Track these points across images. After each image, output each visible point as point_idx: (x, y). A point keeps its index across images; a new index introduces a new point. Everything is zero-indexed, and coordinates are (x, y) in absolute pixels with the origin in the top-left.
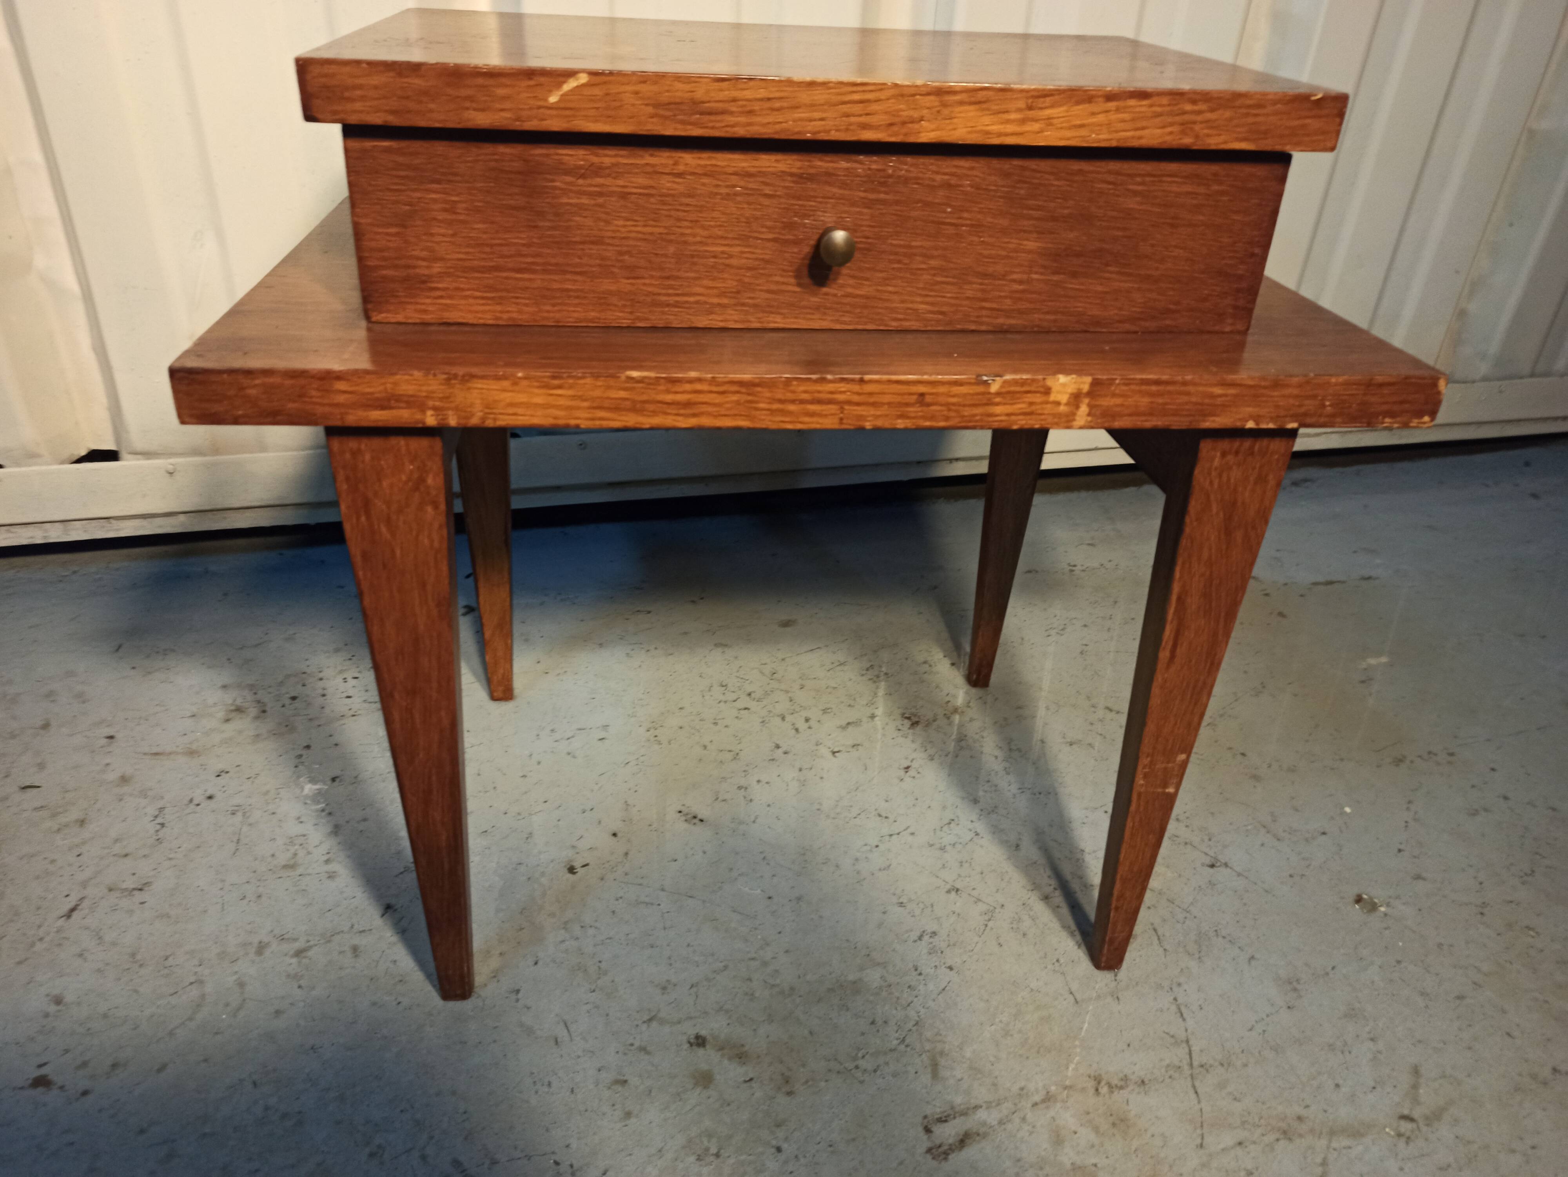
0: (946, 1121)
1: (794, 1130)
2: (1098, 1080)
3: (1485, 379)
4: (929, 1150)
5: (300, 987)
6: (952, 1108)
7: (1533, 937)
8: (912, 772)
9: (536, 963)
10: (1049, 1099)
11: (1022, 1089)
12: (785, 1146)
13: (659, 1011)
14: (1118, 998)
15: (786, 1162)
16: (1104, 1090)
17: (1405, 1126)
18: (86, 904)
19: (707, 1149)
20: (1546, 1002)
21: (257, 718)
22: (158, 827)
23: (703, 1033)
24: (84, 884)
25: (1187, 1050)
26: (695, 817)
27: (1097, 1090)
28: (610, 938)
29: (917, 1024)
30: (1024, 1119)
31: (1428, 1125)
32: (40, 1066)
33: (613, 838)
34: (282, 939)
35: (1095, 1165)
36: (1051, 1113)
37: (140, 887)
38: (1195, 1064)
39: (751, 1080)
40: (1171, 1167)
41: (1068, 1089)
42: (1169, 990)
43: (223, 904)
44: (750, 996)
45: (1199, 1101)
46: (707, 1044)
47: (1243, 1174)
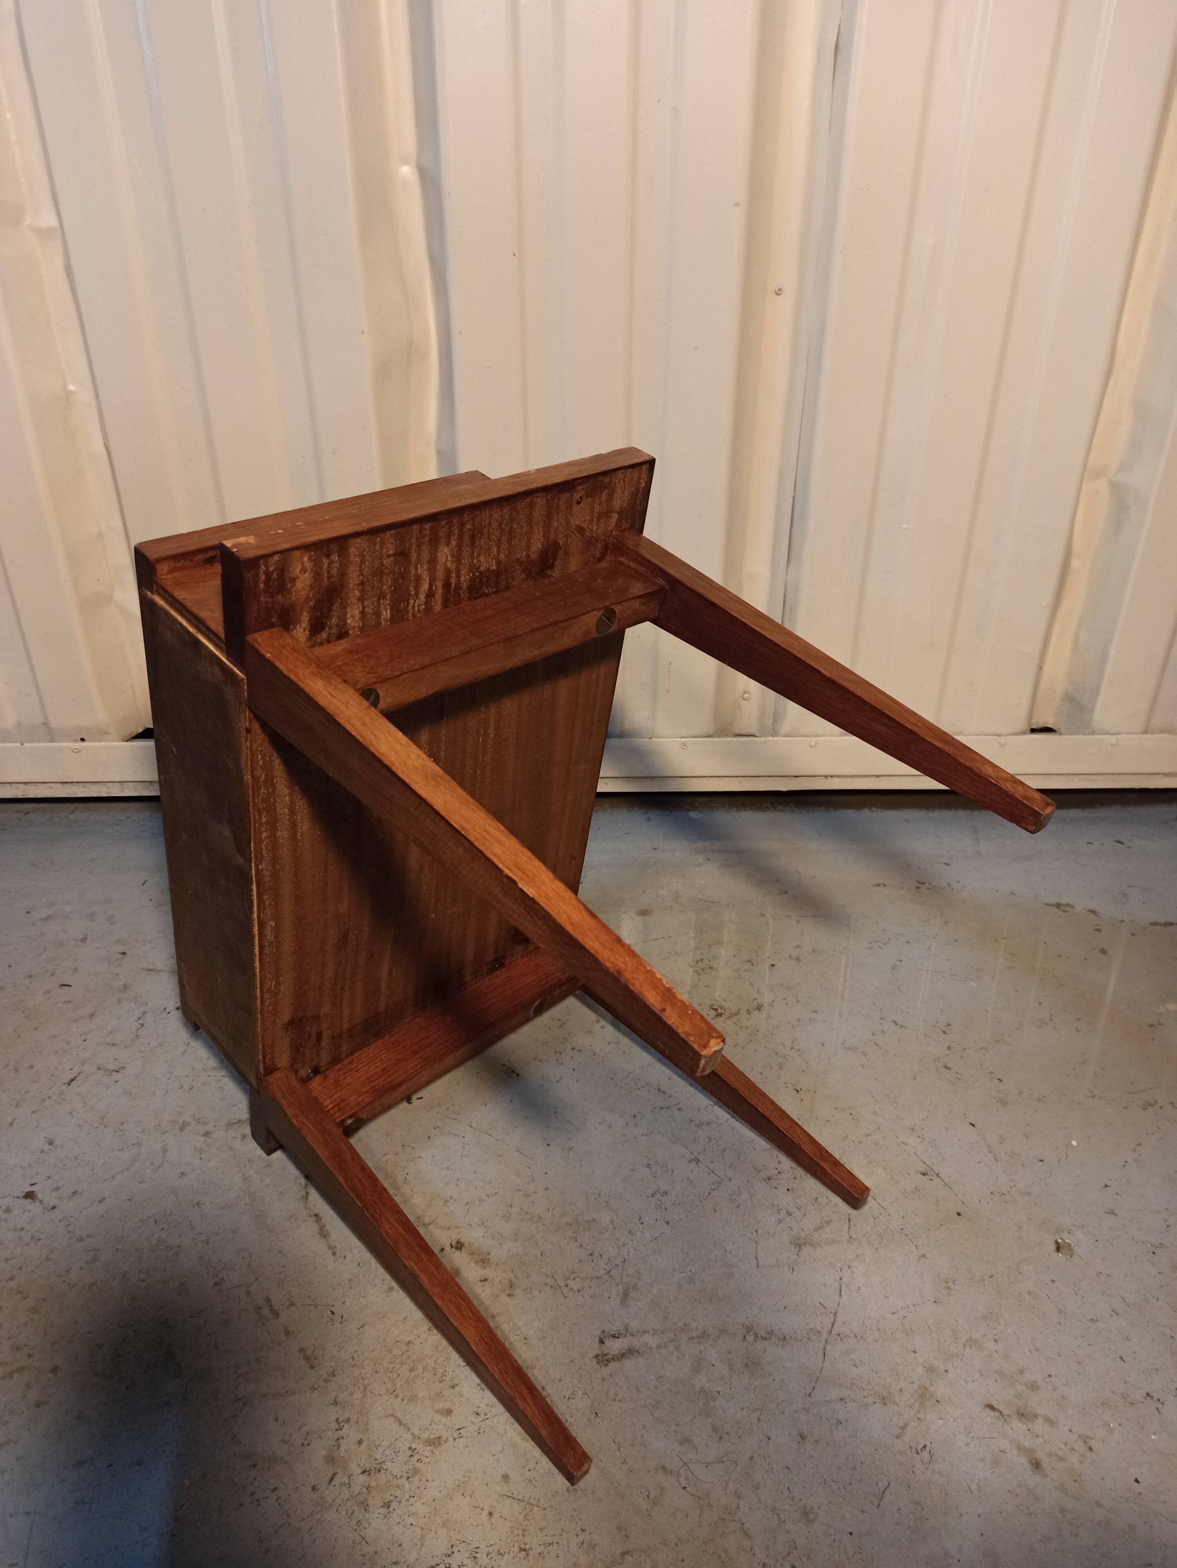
0: (618, 1338)
2: (749, 1329)
4: (597, 1356)
5: (201, 1158)
6: (627, 1328)
10: (704, 1336)
11: (685, 1325)
13: (437, 1218)
14: (793, 1269)
16: (750, 1338)
17: (989, 1414)
18: (82, 1076)
22: (140, 1026)
23: (463, 1240)
24: (83, 1063)
25: (832, 1320)
26: (513, 1072)
27: (745, 1337)
28: (419, 1158)
29: (624, 1261)
30: (678, 1348)
32: (31, 1185)
34: (199, 1121)
35: (718, 1393)
36: (701, 1348)
37: (117, 1070)
38: (834, 1332)
39: (486, 1280)
40: (778, 1405)
41: (723, 1331)
42: (839, 1270)
43: (167, 1090)
44: (508, 1218)
45: (823, 1362)
46: (463, 1248)
47: (833, 1422)
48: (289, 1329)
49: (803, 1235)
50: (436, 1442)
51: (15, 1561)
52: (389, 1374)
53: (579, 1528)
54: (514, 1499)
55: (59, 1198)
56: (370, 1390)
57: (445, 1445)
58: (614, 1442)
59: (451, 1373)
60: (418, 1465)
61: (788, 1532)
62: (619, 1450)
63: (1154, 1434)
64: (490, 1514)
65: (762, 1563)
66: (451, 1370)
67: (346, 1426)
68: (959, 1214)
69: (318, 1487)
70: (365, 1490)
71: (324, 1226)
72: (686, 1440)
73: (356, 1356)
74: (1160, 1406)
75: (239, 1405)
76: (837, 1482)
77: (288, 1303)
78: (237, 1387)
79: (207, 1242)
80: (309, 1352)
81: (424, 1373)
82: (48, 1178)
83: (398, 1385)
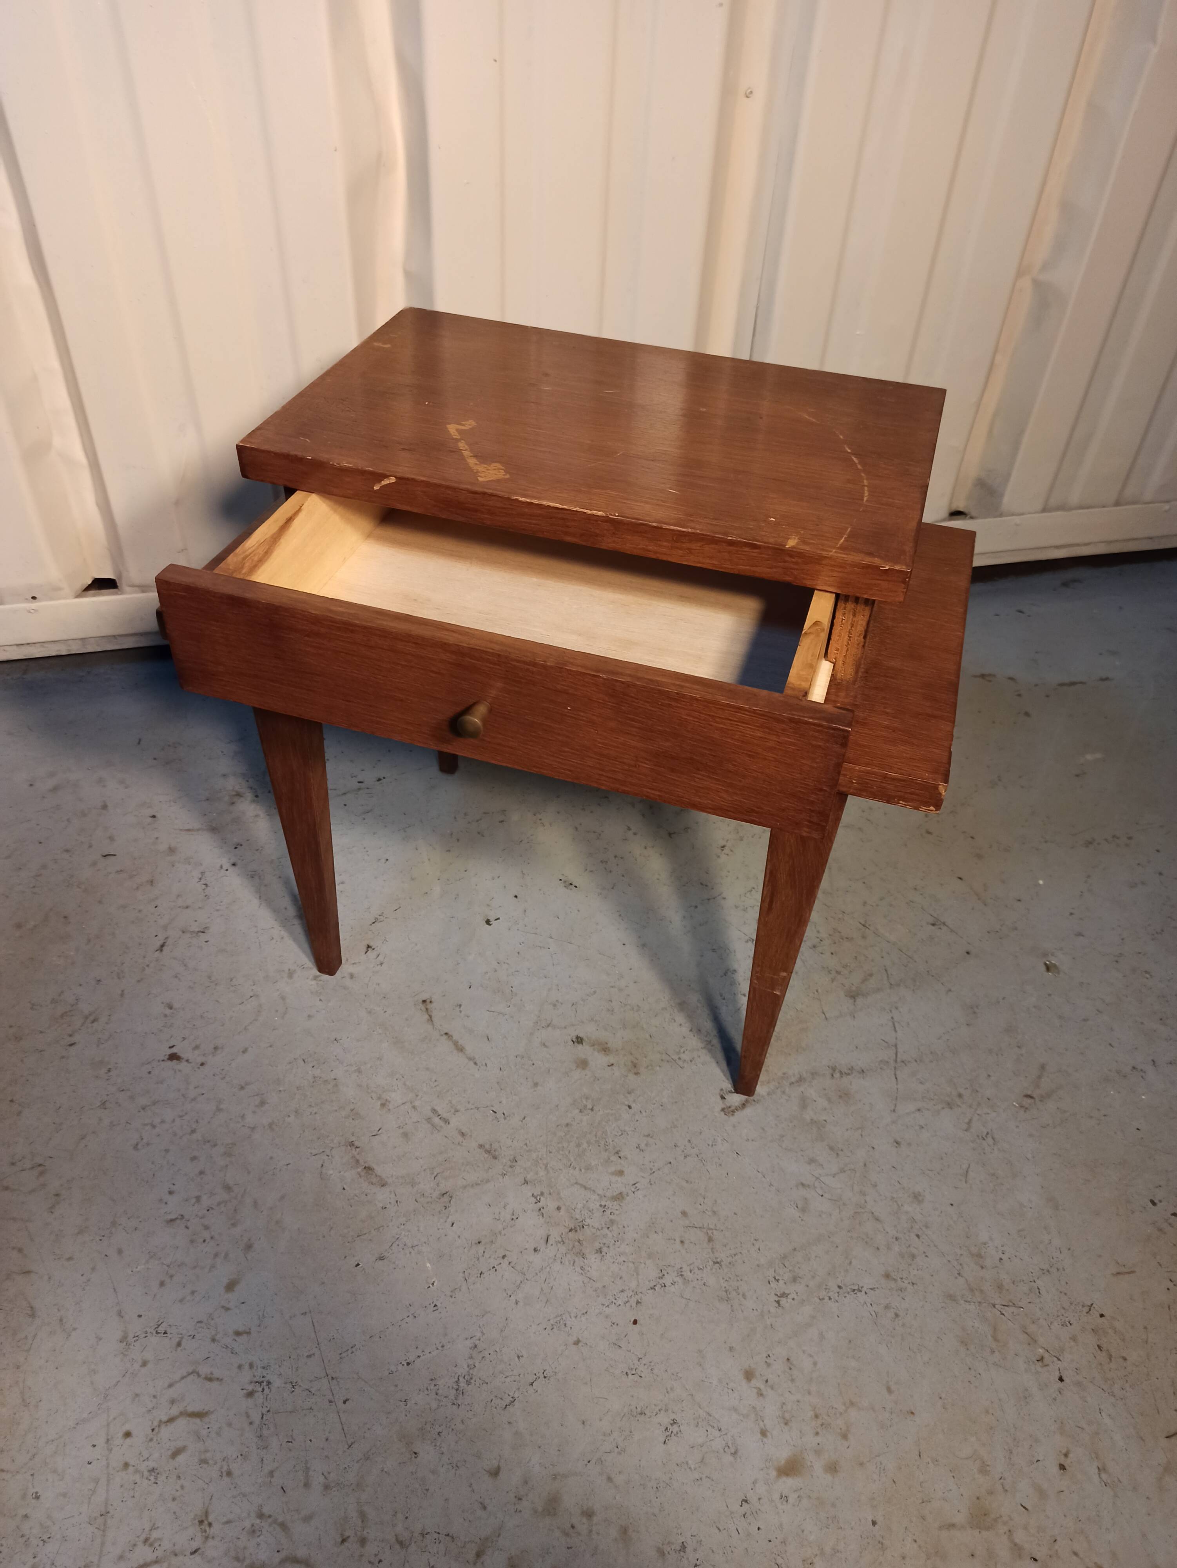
0: (735, 1093)
1: (640, 1096)
2: (834, 1069)
4: (723, 1110)
5: (320, 1000)
7: (1147, 978)
8: (726, 850)
9: (470, 987)
10: (801, 1080)
11: (784, 1074)
12: (633, 1105)
13: (552, 1020)
14: (854, 1017)
15: (634, 1115)
16: (837, 1075)
17: (1027, 1101)
18: (169, 942)
19: (585, 1106)
20: (1142, 1023)
21: (253, 801)
22: (204, 886)
23: (581, 1035)
24: (165, 928)
25: (895, 1051)
26: (571, 884)
28: (518, 971)
30: (784, 1092)
31: (1041, 1101)
32: (170, 1047)
33: (515, 898)
35: (826, 1121)
36: (802, 1089)
37: (202, 930)
38: (898, 1060)
39: (612, 1065)
40: (872, 1123)
41: (814, 1074)
42: (889, 1012)
43: (259, 943)
44: (611, 1011)
45: (897, 1084)
46: (583, 1042)
47: (917, 1128)
48: (463, 1131)
49: (854, 988)
50: (619, 1197)
51: (311, 1353)
52: (561, 1152)
53: (752, 1239)
54: (696, 1227)
55: (204, 1055)
56: (551, 1167)
57: (628, 1198)
58: (759, 1172)
59: (611, 1143)
60: (612, 1217)
61: (907, 1212)
62: (764, 1177)
63: (1143, 1095)
64: (682, 1242)
65: (894, 1237)
66: (610, 1141)
67: (542, 1199)
68: (968, 953)
69: (538, 1249)
70: (577, 1243)
71: (457, 1042)
72: (812, 1161)
73: (528, 1142)
74: (1143, 1074)
75: (446, 1198)
76: (932, 1171)
77: (453, 1111)
78: (438, 1185)
79: (359, 1071)
80: (487, 1147)
81: (589, 1146)
82: (184, 1039)
83: (572, 1159)
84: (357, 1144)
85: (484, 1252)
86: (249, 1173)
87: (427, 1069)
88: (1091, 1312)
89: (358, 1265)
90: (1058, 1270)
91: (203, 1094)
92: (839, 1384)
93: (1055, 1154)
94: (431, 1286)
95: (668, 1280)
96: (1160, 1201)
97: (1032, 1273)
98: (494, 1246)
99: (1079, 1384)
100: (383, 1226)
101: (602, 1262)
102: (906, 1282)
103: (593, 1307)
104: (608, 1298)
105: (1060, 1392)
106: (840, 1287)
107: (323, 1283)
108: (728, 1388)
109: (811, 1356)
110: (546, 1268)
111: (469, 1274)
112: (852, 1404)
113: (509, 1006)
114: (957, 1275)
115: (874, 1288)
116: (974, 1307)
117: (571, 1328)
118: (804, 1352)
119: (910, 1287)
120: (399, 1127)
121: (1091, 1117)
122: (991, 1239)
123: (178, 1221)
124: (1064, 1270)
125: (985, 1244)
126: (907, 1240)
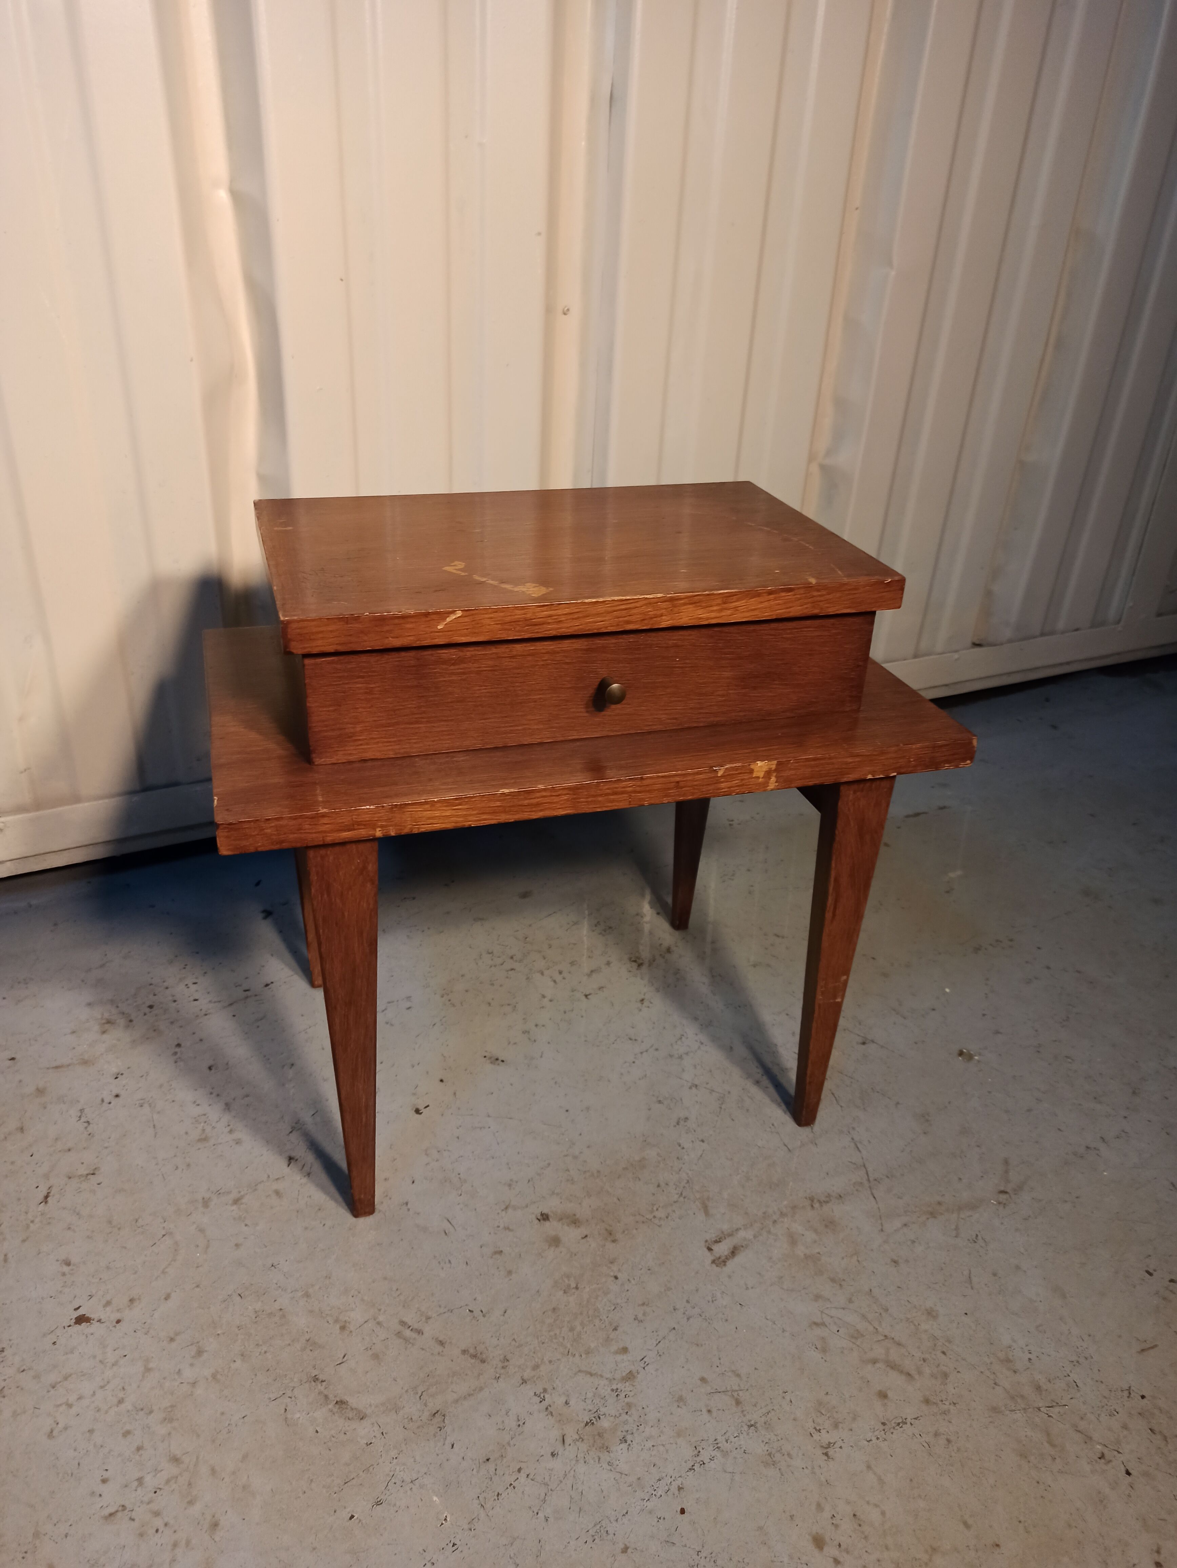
0: (720, 1242)
1: (623, 1264)
2: (812, 1199)
3: (1010, 641)
4: (713, 1262)
5: (247, 1225)
6: (723, 1232)
7: (1070, 1063)
8: (646, 1003)
9: (413, 1182)
11: (764, 1213)
12: (619, 1275)
13: (510, 1201)
14: (816, 1144)
15: (623, 1285)
16: (817, 1205)
17: (1003, 1197)
18: (54, 1191)
19: (569, 1286)
20: (1080, 1105)
22: (86, 1124)
23: (545, 1211)
24: (46, 1176)
25: (865, 1171)
26: (497, 1059)
27: (812, 1206)
28: (462, 1157)
29: (688, 1182)
30: (769, 1232)
31: (1015, 1194)
32: (76, 1309)
33: (441, 1083)
34: (219, 1193)
35: (819, 1253)
36: (786, 1225)
37: (92, 1172)
38: (871, 1179)
39: (586, 1236)
40: (865, 1246)
41: (794, 1208)
42: (848, 1133)
43: (163, 1175)
44: (571, 1181)
45: (877, 1203)
46: (550, 1218)
47: (909, 1243)
48: (440, 1339)
50: (630, 1377)
52: (554, 1341)
53: (781, 1392)
54: (719, 1392)
55: (118, 1310)
56: (547, 1359)
57: (639, 1376)
58: (767, 1319)
59: (606, 1319)
61: (926, 1331)
62: (775, 1323)
63: (1104, 1171)
64: (709, 1411)
65: (921, 1359)
66: (605, 1317)
67: (546, 1396)
69: (556, 1452)
70: (597, 1437)
72: (817, 1297)
73: (515, 1337)
74: (1097, 1152)
75: (438, 1418)
76: (936, 1283)
77: (424, 1319)
78: (426, 1405)
79: (307, 1295)
80: (472, 1351)
81: (584, 1328)
82: (91, 1296)
83: (569, 1346)
84: (321, 1377)
85: (496, 1470)
86: (198, 1436)
87: (385, 1278)
88: (1132, 1396)
89: (352, 1517)
90: (1086, 1358)
91: (125, 1356)
92: (914, 1531)
93: (1044, 1244)
94: (444, 1522)
95: (705, 1456)
96: (1155, 1270)
97: (1063, 1367)
98: (505, 1460)
99: (1146, 1474)
100: (373, 1465)
101: (630, 1452)
102: (947, 1403)
103: (633, 1505)
104: (646, 1491)
105: (1132, 1487)
106: (884, 1424)
107: (314, 1549)
108: (802, 1564)
109: (876, 1506)
110: (569, 1472)
111: (485, 1498)
112: (934, 1550)
113: (461, 1195)
114: (993, 1385)
115: (918, 1417)
116: (1020, 1414)
117: (614, 1534)
118: (868, 1503)
119: (952, 1407)
120: (367, 1349)
121: (1066, 1201)
122: (1014, 1341)
123: (119, 1514)
124: (1092, 1358)
125: (1010, 1347)
126: (934, 1359)
